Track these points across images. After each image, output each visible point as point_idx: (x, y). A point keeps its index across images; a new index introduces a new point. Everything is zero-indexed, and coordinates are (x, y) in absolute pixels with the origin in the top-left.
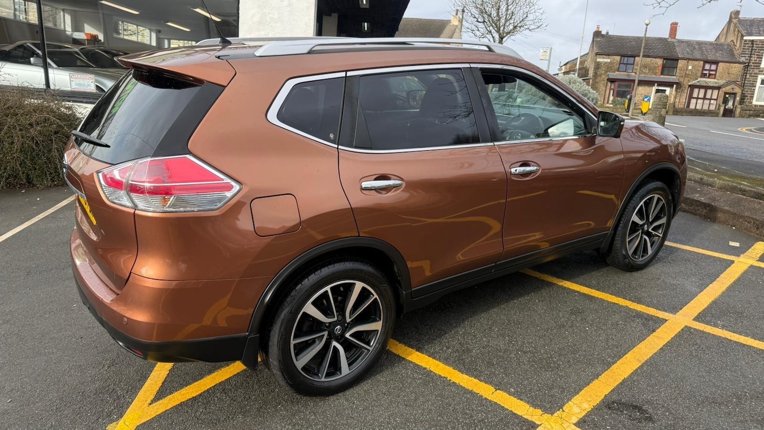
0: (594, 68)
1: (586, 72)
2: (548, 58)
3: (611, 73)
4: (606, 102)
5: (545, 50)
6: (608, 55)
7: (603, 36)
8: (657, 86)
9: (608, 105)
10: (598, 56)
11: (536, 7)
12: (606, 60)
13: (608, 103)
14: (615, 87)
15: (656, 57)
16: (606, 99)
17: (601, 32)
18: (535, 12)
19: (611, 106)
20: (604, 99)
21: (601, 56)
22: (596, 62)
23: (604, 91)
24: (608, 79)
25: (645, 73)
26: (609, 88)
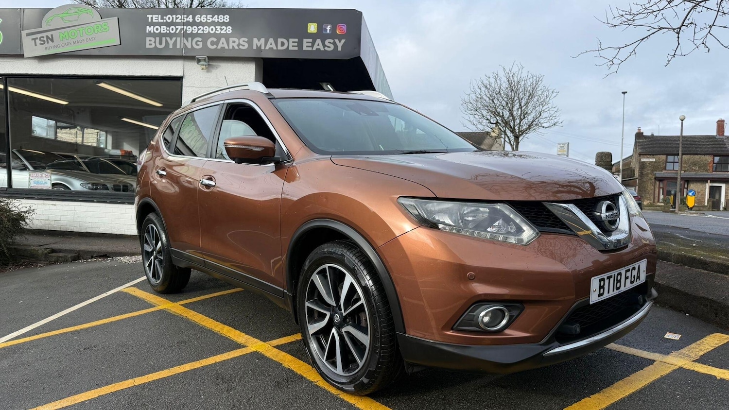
0: (639, 168)
1: (631, 171)
2: (566, 153)
3: (658, 172)
4: (656, 200)
5: (562, 146)
6: (652, 154)
7: (646, 137)
8: (710, 182)
9: (659, 204)
10: (641, 156)
11: (550, 105)
12: (651, 160)
13: (658, 201)
14: (663, 184)
15: (705, 154)
16: (657, 198)
17: (643, 133)
18: (549, 110)
19: (663, 204)
20: (654, 198)
21: (645, 156)
22: (640, 162)
23: (653, 190)
24: (655, 178)
25: (695, 170)
26: (658, 186)
